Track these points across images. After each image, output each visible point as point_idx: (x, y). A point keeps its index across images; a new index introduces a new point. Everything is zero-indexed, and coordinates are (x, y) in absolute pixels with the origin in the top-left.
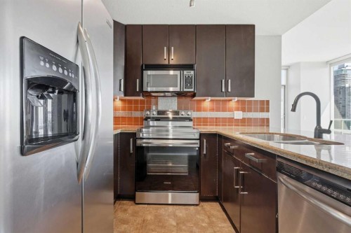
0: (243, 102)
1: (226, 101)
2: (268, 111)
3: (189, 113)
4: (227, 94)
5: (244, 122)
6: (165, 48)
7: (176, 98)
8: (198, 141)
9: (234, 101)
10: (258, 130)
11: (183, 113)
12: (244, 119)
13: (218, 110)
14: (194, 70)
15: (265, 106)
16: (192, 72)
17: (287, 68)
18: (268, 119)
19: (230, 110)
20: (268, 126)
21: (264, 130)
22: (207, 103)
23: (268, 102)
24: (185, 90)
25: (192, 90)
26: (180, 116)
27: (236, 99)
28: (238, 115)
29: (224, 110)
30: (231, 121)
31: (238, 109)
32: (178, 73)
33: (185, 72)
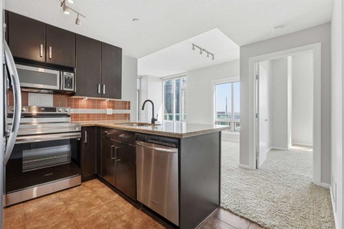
0: (113, 102)
1: (100, 100)
2: (129, 109)
3: (68, 110)
4: (102, 95)
5: (113, 116)
6: (42, 46)
7: (52, 95)
8: (80, 133)
9: (106, 101)
10: (123, 121)
11: (61, 109)
12: (113, 114)
13: (94, 107)
14: (74, 73)
15: (127, 105)
16: (72, 74)
17: (141, 78)
18: (129, 115)
19: (104, 108)
20: (129, 119)
21: (127, 121)
22: (84, 101)
23: (129, 102)
24: (64, 89)
25: (73, 90)
26: (57, 112)
27: (108, 99)
28: (110, 111)
29: (99, 108)
30: (104, 116)
31: (109, 107)
32: (57, 72)
33: (65, 73)
